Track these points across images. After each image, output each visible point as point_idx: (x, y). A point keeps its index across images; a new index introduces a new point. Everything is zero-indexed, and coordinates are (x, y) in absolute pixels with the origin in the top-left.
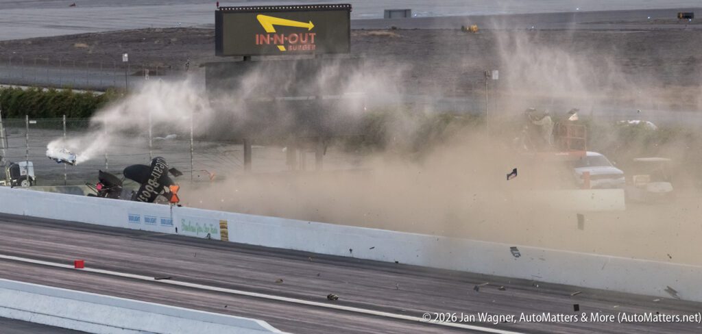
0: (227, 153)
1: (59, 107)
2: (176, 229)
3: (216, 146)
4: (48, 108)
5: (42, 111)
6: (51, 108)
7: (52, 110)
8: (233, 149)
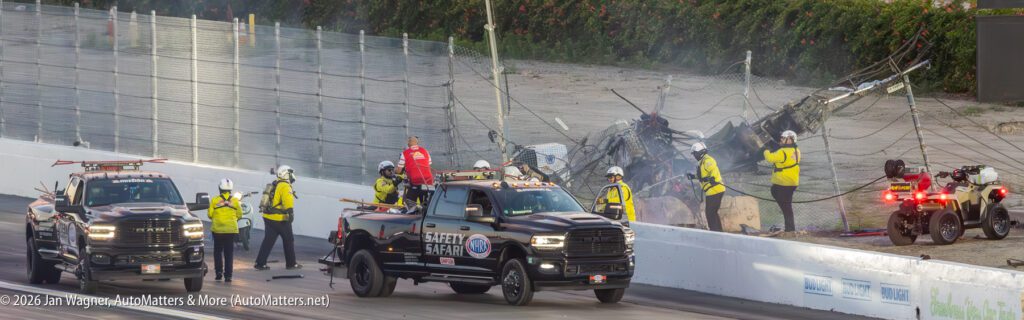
0: (1006, 128)
1: (608, 14)
2: (918, 310)
3: (980, 111)
4: (583, 14)
5: (568, 21)
6: (591, 15)
7: (591, 21)
8: (1017, 119)
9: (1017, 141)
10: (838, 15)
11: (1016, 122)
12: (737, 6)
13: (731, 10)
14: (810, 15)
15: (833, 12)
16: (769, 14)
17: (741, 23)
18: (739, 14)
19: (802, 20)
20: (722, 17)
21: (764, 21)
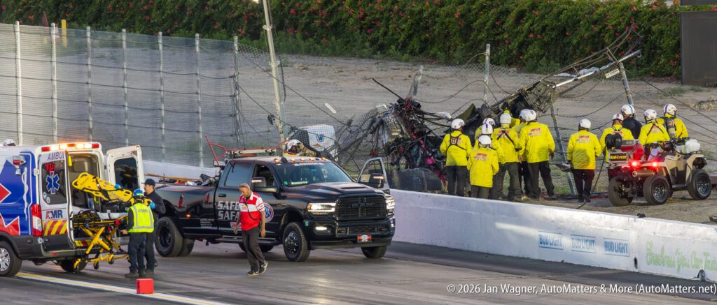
0: (704, 106)
1: (366, 15)
2: (636, 260)
3: (682, 91)
4: (345, 16)
5: (332, 22)
6: (350, 16)
7: (351, 21)
8: (713, 97)
9: (714, 116)
10: (560, 13)
11: (713, 101)
12: (474, 7)
13: (470, 11)
14: (537, 13)
15: (555, 11)
16: (502, 13)
17: (478, 21)
18: (477, 14)
19: (529, 18)
20: (462, 16)
21: (498, 19)
